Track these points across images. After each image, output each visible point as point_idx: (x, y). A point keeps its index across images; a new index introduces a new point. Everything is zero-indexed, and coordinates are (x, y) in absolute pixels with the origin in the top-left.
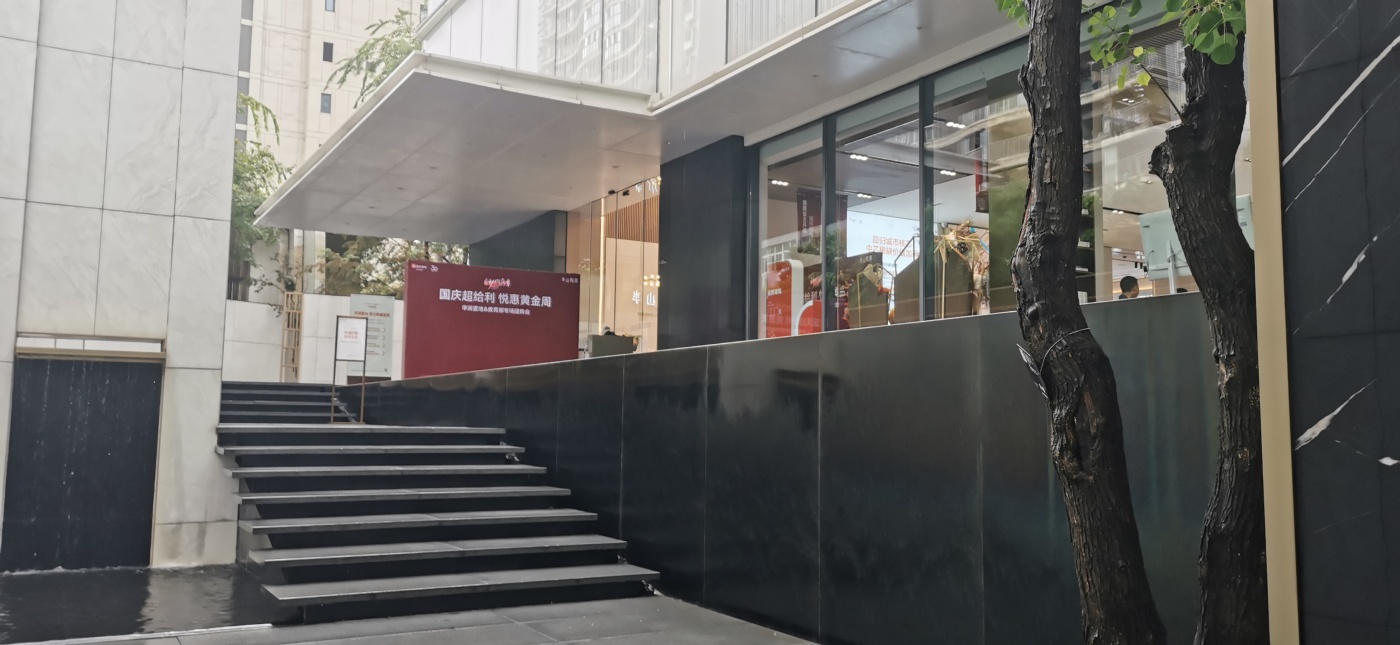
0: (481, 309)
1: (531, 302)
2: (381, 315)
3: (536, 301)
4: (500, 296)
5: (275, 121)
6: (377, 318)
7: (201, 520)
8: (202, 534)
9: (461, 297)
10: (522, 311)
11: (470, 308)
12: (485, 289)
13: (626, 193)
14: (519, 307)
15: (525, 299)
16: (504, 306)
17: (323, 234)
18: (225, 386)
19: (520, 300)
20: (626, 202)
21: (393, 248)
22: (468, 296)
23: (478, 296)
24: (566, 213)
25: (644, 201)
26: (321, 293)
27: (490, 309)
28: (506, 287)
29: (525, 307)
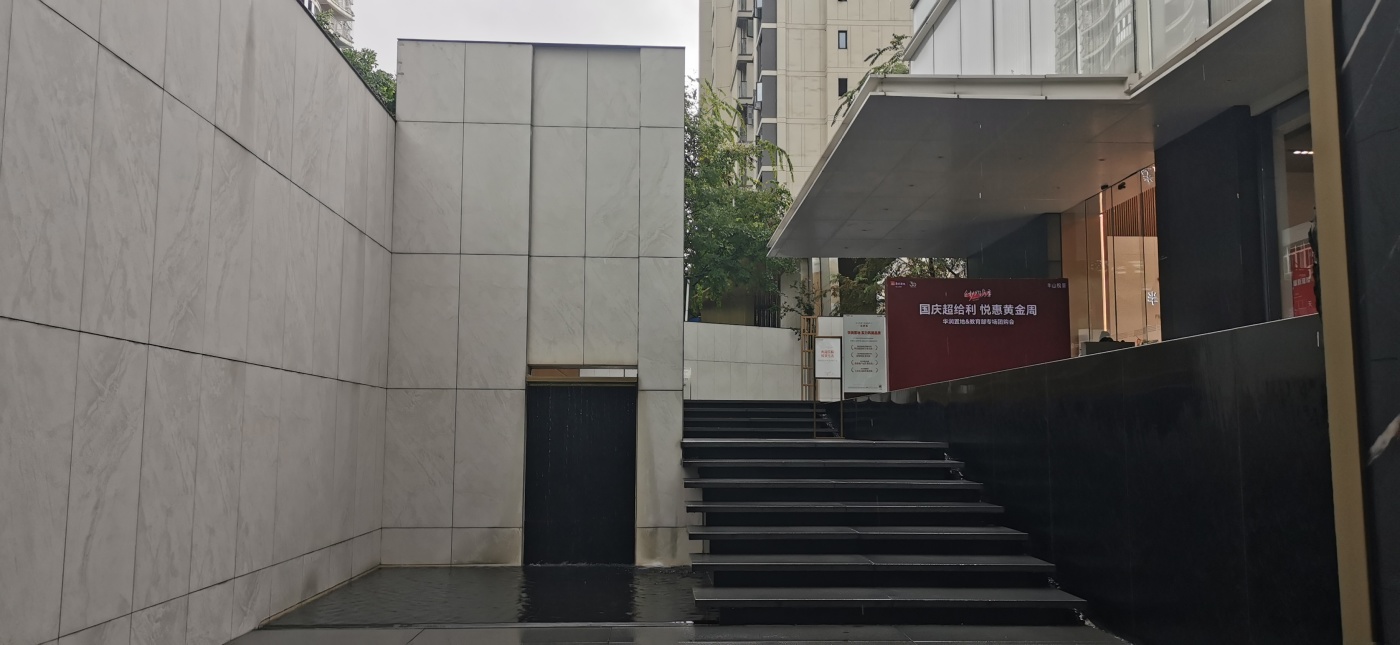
0: (963, 321)
1: (1014, 312)
2: (873, 333)
3: (1020, 310)
4: (982, 307)
5: (788, 160)
6: (869, 336)
7: (674, 525)
8: (674, 538)
9: (941, 311)
10: (1006, 322)
11: (951, 321)
12: (966, 302)
13: (1122, 186)
14: (1002, 317)
15: (1009, 309)
16: (986, 317)
17: (837, 259)
18: (687, 404)
19: (1003, 310)
20: (1122, 197)
21: (899, 267)
22: (948, 310)
23: (959, 309)
24: (1060, 214)
25: (1142, 194)
26: (835, 315)
27: (972, 321)
28: (987, 297)
29: (1009, 317)
